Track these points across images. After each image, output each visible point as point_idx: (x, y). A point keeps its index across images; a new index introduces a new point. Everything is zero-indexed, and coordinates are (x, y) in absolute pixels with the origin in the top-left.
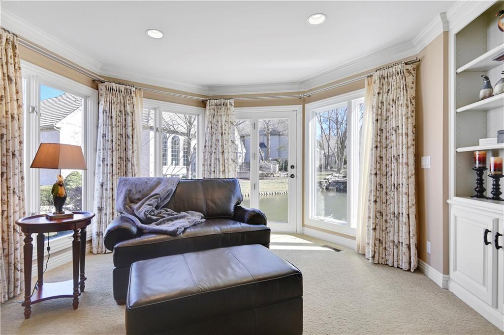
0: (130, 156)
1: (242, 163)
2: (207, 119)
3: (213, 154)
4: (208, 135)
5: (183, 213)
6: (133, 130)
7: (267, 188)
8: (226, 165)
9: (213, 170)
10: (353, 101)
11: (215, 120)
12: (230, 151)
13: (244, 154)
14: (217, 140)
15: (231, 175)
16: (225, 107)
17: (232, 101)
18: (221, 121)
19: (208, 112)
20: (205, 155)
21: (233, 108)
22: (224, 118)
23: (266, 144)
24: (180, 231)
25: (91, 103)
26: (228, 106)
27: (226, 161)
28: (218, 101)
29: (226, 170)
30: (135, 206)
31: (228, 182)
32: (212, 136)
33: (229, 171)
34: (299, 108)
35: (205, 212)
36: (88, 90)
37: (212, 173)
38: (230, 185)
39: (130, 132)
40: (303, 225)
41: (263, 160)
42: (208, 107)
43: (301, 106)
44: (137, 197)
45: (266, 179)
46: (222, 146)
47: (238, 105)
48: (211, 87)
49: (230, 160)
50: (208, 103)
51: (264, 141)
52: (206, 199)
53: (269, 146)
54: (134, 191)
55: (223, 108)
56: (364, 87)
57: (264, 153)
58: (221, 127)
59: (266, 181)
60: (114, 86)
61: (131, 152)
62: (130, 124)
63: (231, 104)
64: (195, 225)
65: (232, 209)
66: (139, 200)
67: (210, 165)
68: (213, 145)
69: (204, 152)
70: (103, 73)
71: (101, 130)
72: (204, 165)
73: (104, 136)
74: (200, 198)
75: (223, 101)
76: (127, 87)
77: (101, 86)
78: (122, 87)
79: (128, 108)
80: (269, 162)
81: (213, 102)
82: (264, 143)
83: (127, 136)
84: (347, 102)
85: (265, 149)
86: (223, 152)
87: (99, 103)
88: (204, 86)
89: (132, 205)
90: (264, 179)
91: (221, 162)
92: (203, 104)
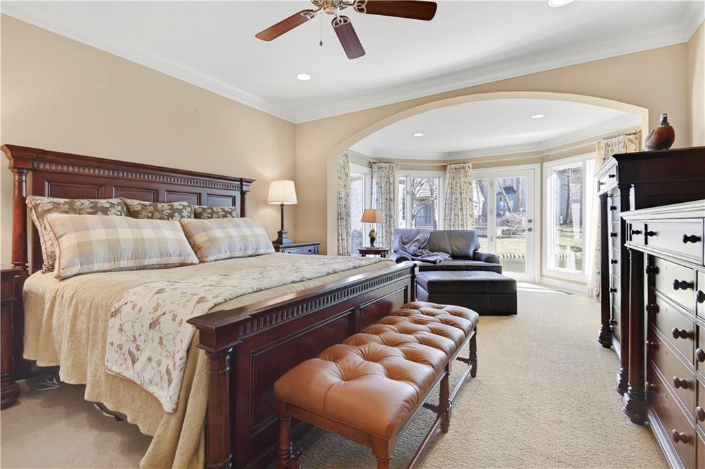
0: (392, 214)
1: (479, 216)
2: (447, 181)
3: (453, 211)
4: (448, 194)
5: (436, 253)
6: (394, 194)
7: (515, 249)
8: (465, 220)
9: (452, 224)
10: (587, 162)
11: (454, 182)
12: (468, 207)
13: (481, 203)
14: (456, 199)
15: (470, 227)
16: (463, 170)
17: (470, 164)
18: (460, 183)
19: (448, 175)
20: (445, 212)
21: (471, 171)
22: (463, 180)
23: (515, 188)
24: (438, 261)
25: (368, 178)
26: (467, 169)
27: (465, 216)
28: (457, 166)
29: (465, 224)
30: (407, 247)
31: (468, 233)
32: (452, 195)
33: (467, 225)
34: (537, 166)
35: (451, 252)
36: (367, 170)
37: (452, 227)
38: (469, 236)
39: (392, 197)
40: (541, 275)
41: (510, 211)
42: (448, 171)
43: (539, 164)
44: (406, 241)
45: (514, 238)
46: (461, 203)
47: (476, 167)
48: (450, 154)
49: (468, 215)
50: (448, 167)
51: (512, 183)
52: (451, 245)
53: (520, 191)
54: (404, 237)
55: (463, 171)
56: (595, 151)
57: (512, 202)
58: (460, 187)
59: (514, 239)
60: (383, 165)
61: (392, 211)
62: (392, 191)
63: (469, 167)
64: (445, 260)
65: (471, 254)
66: (408, 243)
67: (450, 220)
68: (453, 203)
69: (445, 209)
70: (375, 156)
71: (375, 197)
72: (444, 220)
73: (377, 200)
74: (446, 244)
75: (462, 165)
76: (391, 164)
77: (374, 165)
78: (387, 165)
79: (391, 180)
80: (519, 215)
81: (453, 166)
82: (512, 187)
83: (390, 200)
84: (581, 163)
85: (514, 195)
86: (462, 209)
87: (372, 178)
88: (445, 153)
89: (404, 246)
90: (511, 238)
91: (460, 218)
92: (444, 168)
